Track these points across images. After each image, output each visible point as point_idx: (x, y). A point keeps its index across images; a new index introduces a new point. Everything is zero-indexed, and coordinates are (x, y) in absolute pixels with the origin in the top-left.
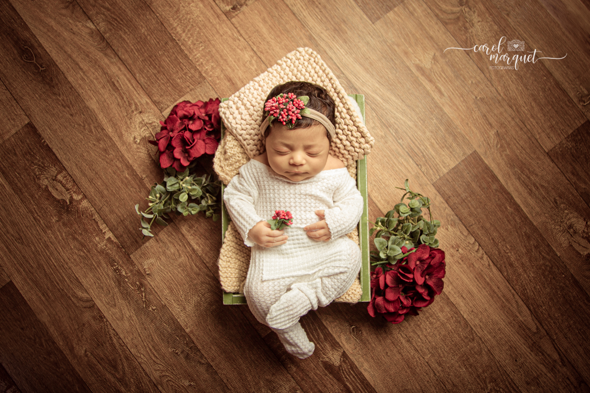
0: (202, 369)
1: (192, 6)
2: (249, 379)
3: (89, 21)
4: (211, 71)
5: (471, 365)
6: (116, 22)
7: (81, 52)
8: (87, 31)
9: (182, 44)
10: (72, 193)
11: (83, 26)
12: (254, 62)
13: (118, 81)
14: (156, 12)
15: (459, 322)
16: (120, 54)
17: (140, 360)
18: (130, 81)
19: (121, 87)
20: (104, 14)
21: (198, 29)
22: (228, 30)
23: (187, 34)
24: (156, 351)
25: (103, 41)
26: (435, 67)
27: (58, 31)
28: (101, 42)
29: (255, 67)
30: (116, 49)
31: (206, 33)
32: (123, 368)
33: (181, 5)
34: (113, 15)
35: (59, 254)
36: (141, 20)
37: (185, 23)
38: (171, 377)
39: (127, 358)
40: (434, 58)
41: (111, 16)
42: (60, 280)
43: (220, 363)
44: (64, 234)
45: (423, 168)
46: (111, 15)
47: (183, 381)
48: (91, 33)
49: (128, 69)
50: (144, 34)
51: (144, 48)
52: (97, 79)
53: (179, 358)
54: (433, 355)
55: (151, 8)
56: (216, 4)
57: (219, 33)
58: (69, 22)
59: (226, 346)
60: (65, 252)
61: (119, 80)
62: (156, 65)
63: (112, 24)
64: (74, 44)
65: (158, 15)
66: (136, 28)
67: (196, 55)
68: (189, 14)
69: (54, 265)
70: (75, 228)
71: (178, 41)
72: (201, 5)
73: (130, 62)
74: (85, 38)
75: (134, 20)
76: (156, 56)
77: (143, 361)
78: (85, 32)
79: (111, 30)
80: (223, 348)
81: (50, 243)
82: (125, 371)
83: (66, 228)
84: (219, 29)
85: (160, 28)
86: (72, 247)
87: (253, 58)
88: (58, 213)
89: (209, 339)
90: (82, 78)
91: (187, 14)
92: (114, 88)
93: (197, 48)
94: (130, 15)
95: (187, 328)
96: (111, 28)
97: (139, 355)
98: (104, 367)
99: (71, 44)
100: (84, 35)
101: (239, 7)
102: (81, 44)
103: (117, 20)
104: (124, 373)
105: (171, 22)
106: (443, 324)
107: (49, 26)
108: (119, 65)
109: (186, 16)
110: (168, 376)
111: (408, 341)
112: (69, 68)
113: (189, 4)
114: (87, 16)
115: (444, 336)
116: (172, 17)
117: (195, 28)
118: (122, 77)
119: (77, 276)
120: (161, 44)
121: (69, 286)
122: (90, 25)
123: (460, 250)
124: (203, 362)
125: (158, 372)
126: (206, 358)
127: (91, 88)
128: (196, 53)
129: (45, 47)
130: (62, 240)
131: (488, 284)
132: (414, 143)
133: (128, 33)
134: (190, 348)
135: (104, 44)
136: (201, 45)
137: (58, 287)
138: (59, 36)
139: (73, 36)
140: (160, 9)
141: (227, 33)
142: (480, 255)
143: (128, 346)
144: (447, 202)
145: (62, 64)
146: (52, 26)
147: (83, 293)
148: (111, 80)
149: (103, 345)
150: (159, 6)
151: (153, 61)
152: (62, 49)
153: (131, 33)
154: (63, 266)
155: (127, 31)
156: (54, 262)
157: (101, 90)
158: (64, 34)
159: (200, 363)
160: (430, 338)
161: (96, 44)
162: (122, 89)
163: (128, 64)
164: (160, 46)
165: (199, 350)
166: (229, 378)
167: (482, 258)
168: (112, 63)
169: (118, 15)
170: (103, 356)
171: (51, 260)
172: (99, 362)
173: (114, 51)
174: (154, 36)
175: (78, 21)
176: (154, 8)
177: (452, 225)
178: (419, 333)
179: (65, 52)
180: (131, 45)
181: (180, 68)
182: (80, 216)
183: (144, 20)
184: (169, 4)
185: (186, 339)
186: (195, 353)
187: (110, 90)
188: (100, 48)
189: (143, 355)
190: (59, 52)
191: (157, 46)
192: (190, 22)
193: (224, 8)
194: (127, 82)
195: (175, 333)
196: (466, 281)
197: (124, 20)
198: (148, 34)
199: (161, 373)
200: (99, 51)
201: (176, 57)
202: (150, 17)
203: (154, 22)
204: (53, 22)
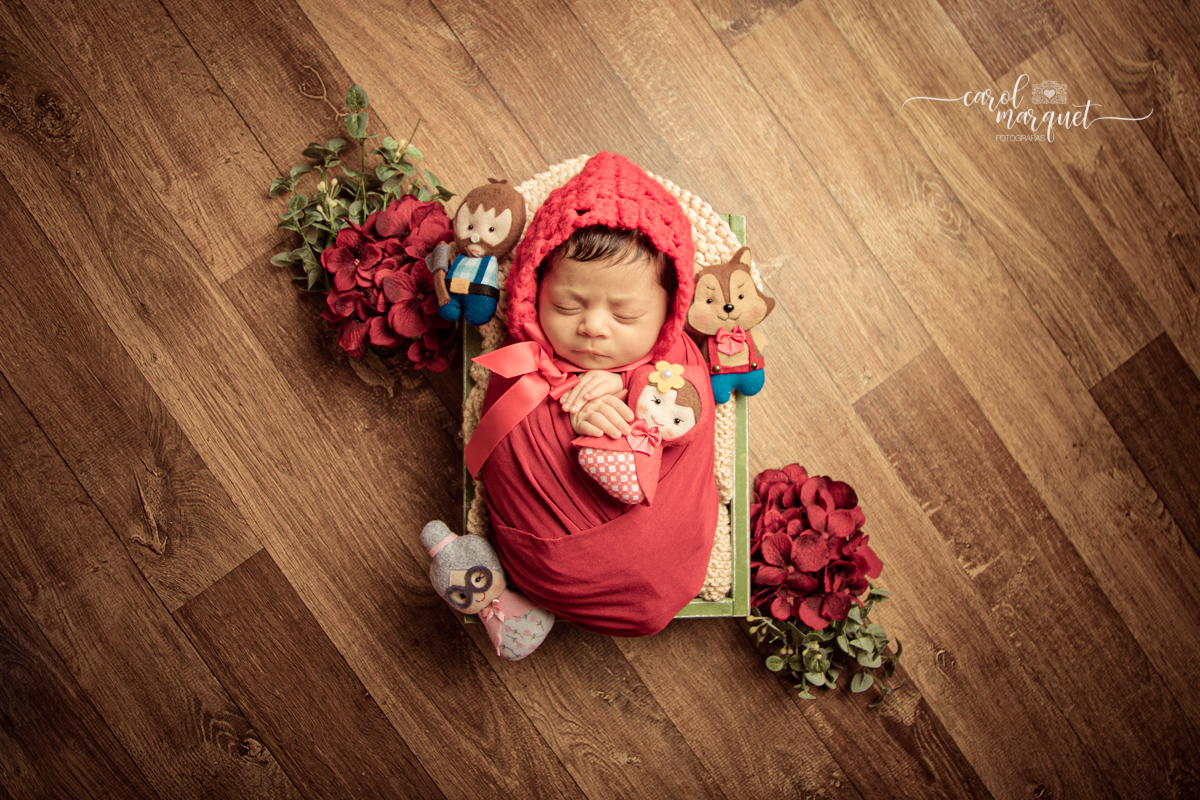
0: (654, 732)
1: (654, 15)
2: (745, 750)
3: (443, 24)
4: (690, 147)
5: (1142, 726)
6: (499, 31)
7: (425, 87)
8: (440, 44)
9: (634, 88)
10: (400, 373)
11: (429, 33)
12: (773, 136)
13: (501, 152)
14: (581, 20)
15: (1126, 646)
16: (506, 97)
17: (531, 714)
18: (526, 154)
19: (508, 165)
20: (474, 13)
21: (665, 61)
22: (723, 68)
23: (643, 69)
24: (564, 696)
25: (472, 68)
26: (1099, 171)
27: (377, 39)
28: (468, 69)
29: (776, 145)
30: (498, 86)
31: (680, 70)
32: (497, 730)
33: (632, 10)
34: (492, 17)
35: (369, 497)
36: (550, 33)
37: (639, 46)
38: (592, 747)
39: (506, 710)
40: (1101, 155)
41: (489, 19)
42: (369, 551)
43: (691, 720)
44: (380, 458)
45: (1074, 361)
46: (488, 16)
47: (616, 755)
48: (447, 50)
49: (524, 130)
50: (557, 63)
51: (556, 89)
52: (457, 144)
53: (610, 709)
54: (1078, 707)
55: (572, 9)
56: (701, 14)
57: (706, 73)
58: (401, 23)
59: (704, 686)
60: (383, 493)
61: (503, 150)
62: (581, 125)
63: (491, 35)
64: (409, 69)
65: (585, 25)
66: (540, 47)
67: (660, 113)
68: (649, 30)
69: (358, 520)
70: (405, 446)
71: (625, 82)
72: (673, 14)
73: (527, 115)
74: (434, 59)
75: (536, 31)
76: (579, 108)
77: (537, 715)
78: (433, 46)
79: (487, 47)
80: (698, 690)
81: (350, 475)
82: (499, 735)
83: (386, 444)
84: (707, 65)
85: (589, 51)
86: (398, 485)
87: (771, 127)
88: (369, 412)
89: (671, 673)
90: (427, 140)
91: (644, 29)
92: (493, 165)
93: (662, 99)
94: (528, 21)
95: (629, 652)
96: (489, 42)
97: (530, 704)
98: (457, 728)
99: (404, 68)
100: (432, 52)
101: (746, 25)
102: (425, 70)
103: (501, 28)
104: (498, 739)
105: (611, 43)
106: (1097, 650)
107: (358, 27)
108: (504, 119)
109: (642, 33)
110: (588, 745)
111: (1037, 680)
112: (398, 117)
113: (648, 9)
114: (440, 13)
115: (1099, 671)
116: (613, 32)
117: (659, 58)
118: (509, 144)
119: (407, 544)
120: (590, 84)
121: (388, 563)
122: (444, 31)
123: (1132, 514)
124: (657, 717)
125: (567, 737)
126: (663, 710)
127: (445, 161)
128: (660, 108)
129: (347, 70)
130: (377, 470)
131: (1177, 577)
132: (1059, 312)
133: (525, 57)
134: (634, 691)
135: (474, 74)
136: (670, 94)
137: (366, 565)
138: (378, 50)
139: (407, 52)
140: (589, 14)
141: (721, 72)
142: (1165, 524)
143: (508, 686)
144: (1113, 424)
145: (384, 108)
146: (364, 29)
147: (418, 578)
148: (487, 148)
149: (455, 684)
150: (588, 8)
151: (575, 116)
152: (385, 77)
153: (529, 56)
154: (377, 523)
155: (521, 51)
156: (357, 513)
157: (465, 167)
158: (389, 46)
159: (652, 720)
160: (1074, 675)
161: (457, 72)
162: (510, 169)
163: (522, 119)
164: (589, 87)
165: (650, 695)
166: (707, 748)
167: (1168, 530)
168: (488, 113)
169: (504, 17)
170: (455, 705)
171: (351, 508)
172: (446, 718)
173: (494, 90)
174: (577, 67)
175: (420, 23)
176: (578, 11)
177: (1119, 468)
178: (1056, 665)
179: (392, 84)
180: (528, 81)
181: (628, 137)
182: (417, 421)
183: (556, 32)
184: (609, 6)
185: (625, 672)
186: (642, 700)
187: (483, 169)
188: (465, 82)
189: (539, 704)
190: (378, 83)
191: (582, 87)
192: (649, 46)
193: (716, 23)
194: (521, 156)
195: (604, 662)
196: (1140, 570)
197: (516, 29)
198: (565, 63)
199: (574, 739)
200: (462, 87)
201: (622, 113)
202: (570, 28)
203: (577, 39)
204: (366, 21)
